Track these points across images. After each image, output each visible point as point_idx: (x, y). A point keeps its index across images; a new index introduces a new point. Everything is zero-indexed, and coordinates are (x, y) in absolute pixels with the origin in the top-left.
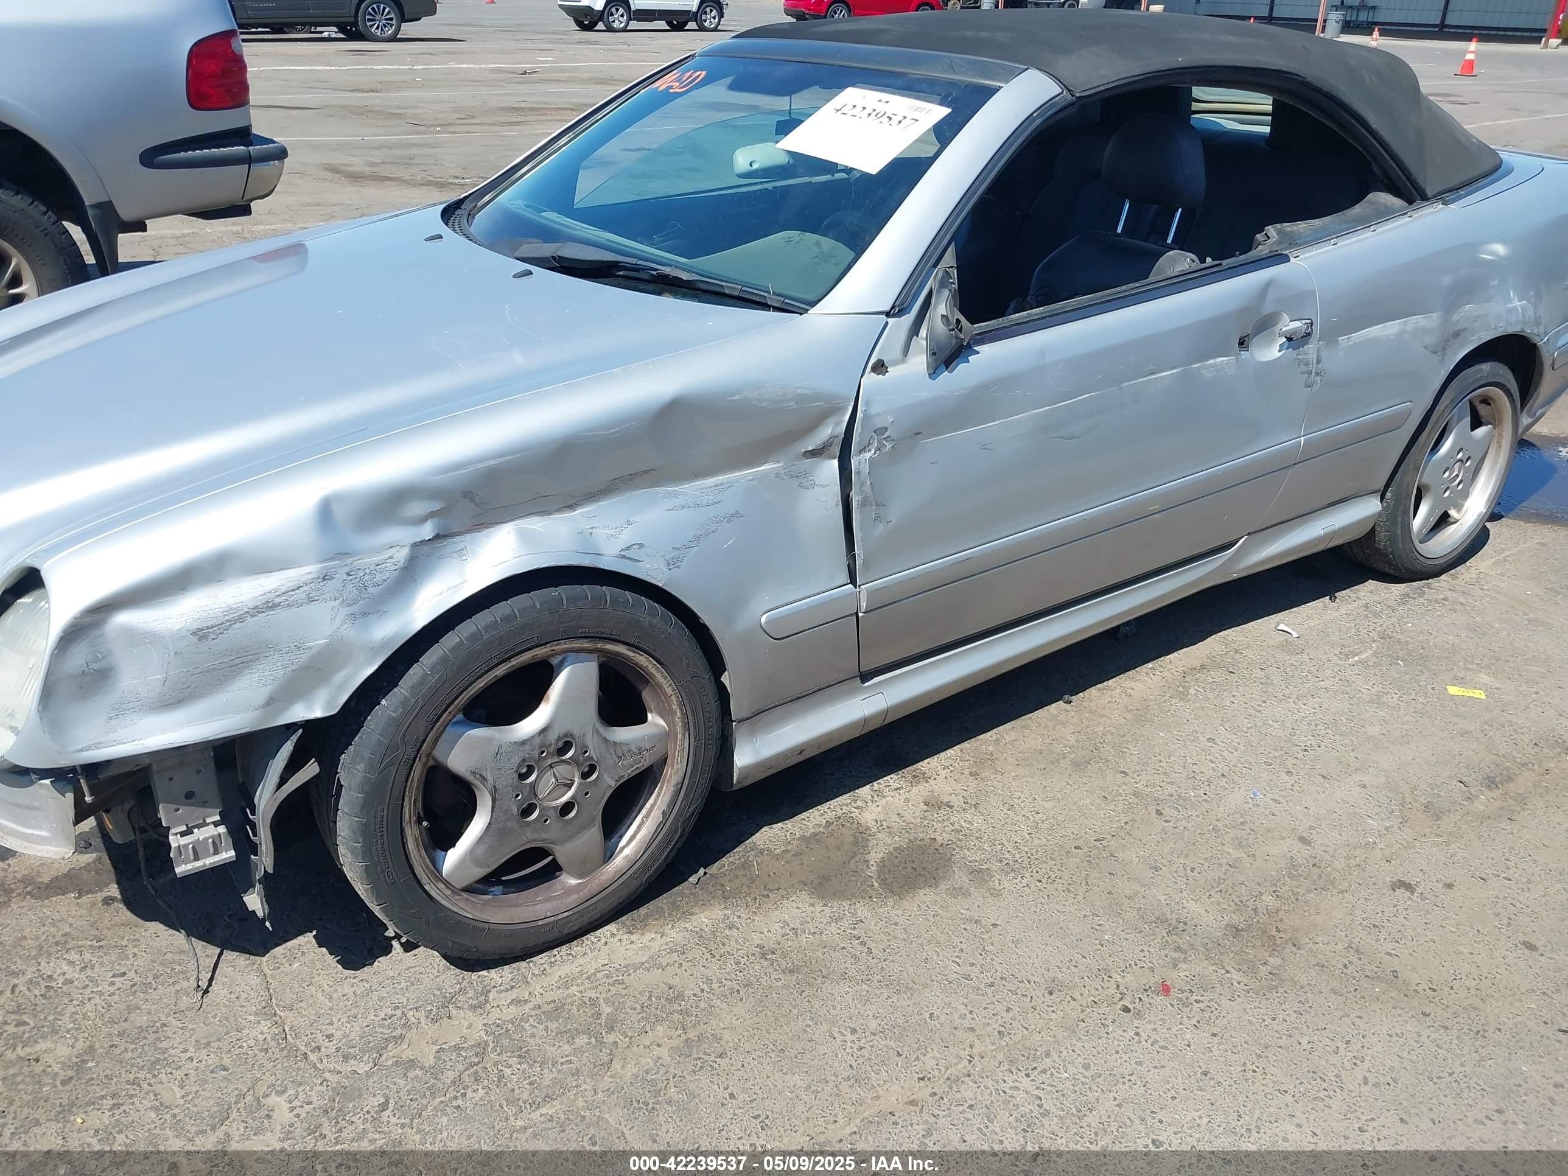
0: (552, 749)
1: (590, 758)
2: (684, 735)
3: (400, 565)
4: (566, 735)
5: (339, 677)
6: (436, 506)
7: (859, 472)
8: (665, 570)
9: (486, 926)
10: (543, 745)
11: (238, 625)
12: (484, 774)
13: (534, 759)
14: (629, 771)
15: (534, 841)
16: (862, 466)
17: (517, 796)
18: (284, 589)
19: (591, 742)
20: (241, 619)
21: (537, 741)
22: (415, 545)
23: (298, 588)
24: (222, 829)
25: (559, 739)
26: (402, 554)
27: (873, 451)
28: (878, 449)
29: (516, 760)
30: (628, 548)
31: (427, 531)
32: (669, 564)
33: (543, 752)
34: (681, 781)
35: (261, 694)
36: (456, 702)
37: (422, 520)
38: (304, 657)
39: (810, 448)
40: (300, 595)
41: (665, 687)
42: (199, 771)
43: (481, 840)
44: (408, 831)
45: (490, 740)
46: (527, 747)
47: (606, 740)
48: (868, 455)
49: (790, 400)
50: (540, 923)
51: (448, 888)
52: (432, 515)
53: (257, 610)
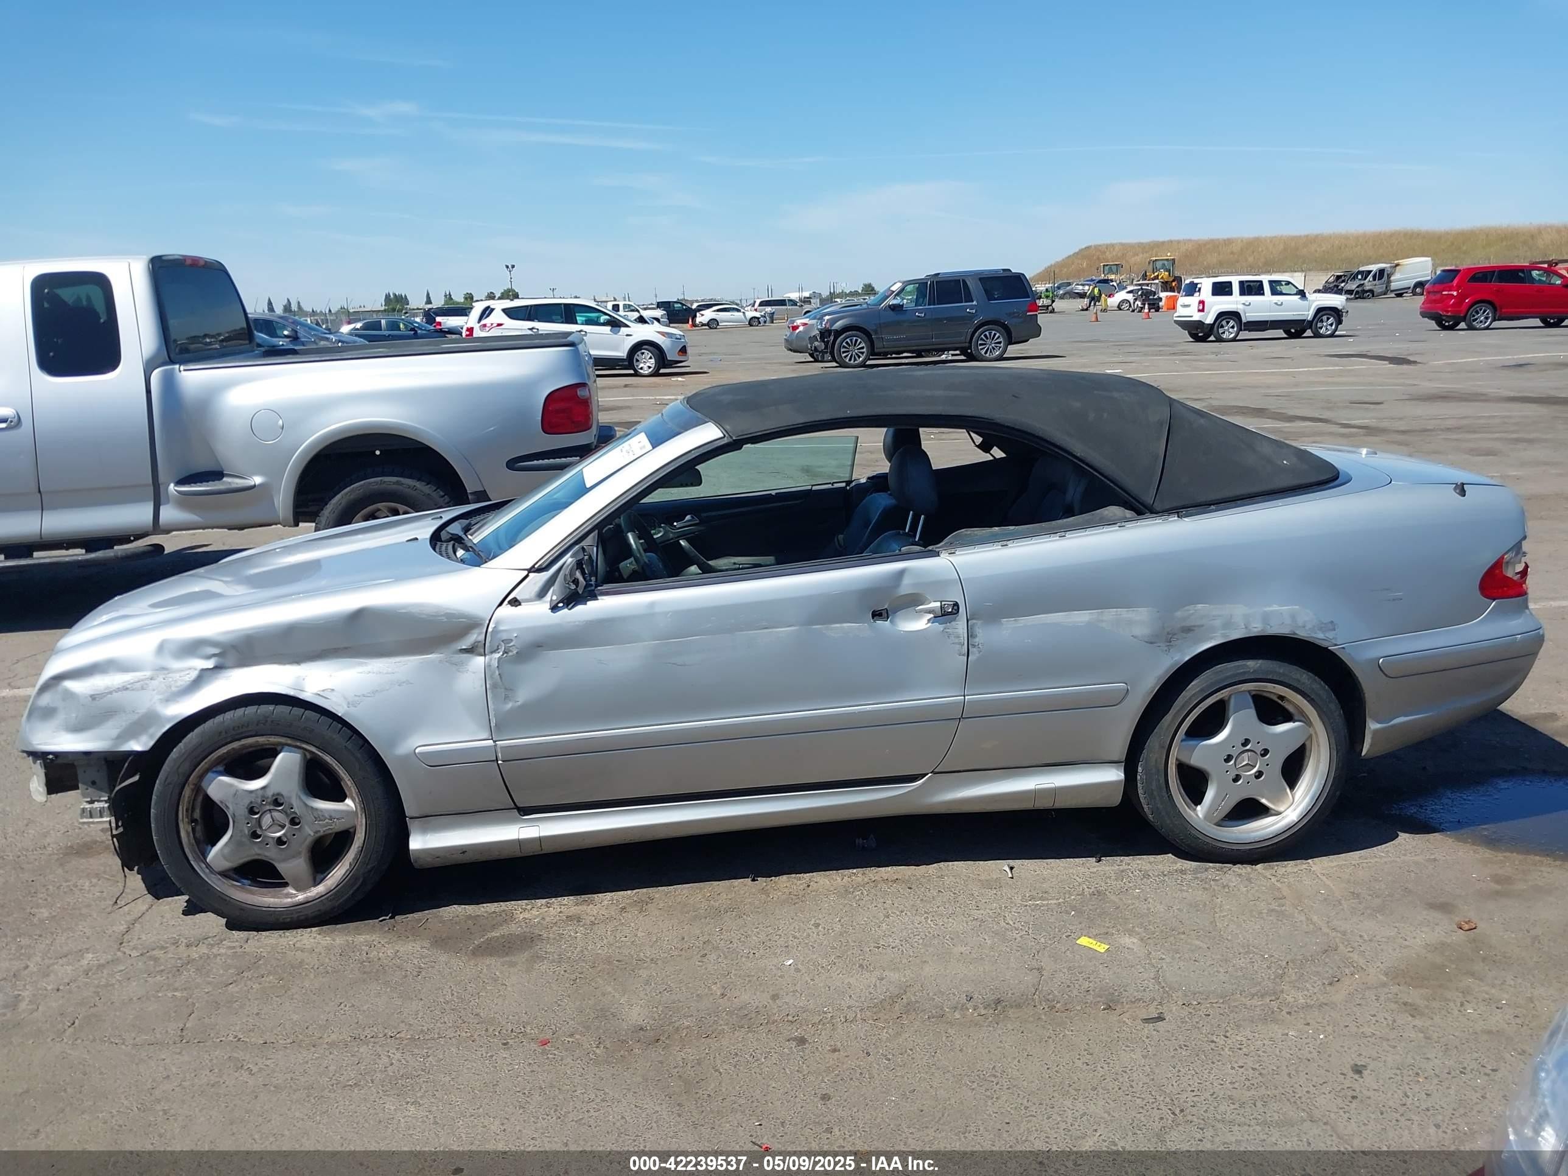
0: (269, 800)
1: (295, 813)
2: (361, 815)
3: (192, 679)
4: (278, 794)
5: (151, 731)
6: (216, 651)
7: (490, 666)
8: (346, 707)
9: (228, 899)
10: (263, 796)
11: (109, 696)
12: (228, 804)
13: (257, 803)
14: (324, 829)
15: (259, 855)
16: (493, 662)
17: (248, 823)
18: (132, 681)
19: (295, 802)
20: (111, 693)
21: (261, 793)
22: (203, 670)
23: (139, 681)
24: (106, 805)
25: (273, 795)
26: (194, 675)
27: (501, 653)
28: (505, 652)
29: (247, 802)
30: (323, 691)
31: (210, 664)
32: (349, 703)
33: (264, 801)
34: (361, 845)
35: (115, 732)
36: (209, 758)
37: (209, 657)
38: (135, 717)
39: (464, 647)
40: (138, 685)
41: (346, 780)
42: (98, 771)
43: (226, 844)
44: (181, 826)
45: (231, 785)
46: (253, 795)
47: (306, 805)
48: (497, 656)
49: (442, 616)
50: (264, 909)
51: (207, 867)
52: (214, 655)
53: (118, 690)
